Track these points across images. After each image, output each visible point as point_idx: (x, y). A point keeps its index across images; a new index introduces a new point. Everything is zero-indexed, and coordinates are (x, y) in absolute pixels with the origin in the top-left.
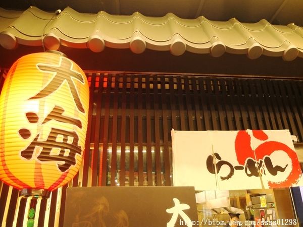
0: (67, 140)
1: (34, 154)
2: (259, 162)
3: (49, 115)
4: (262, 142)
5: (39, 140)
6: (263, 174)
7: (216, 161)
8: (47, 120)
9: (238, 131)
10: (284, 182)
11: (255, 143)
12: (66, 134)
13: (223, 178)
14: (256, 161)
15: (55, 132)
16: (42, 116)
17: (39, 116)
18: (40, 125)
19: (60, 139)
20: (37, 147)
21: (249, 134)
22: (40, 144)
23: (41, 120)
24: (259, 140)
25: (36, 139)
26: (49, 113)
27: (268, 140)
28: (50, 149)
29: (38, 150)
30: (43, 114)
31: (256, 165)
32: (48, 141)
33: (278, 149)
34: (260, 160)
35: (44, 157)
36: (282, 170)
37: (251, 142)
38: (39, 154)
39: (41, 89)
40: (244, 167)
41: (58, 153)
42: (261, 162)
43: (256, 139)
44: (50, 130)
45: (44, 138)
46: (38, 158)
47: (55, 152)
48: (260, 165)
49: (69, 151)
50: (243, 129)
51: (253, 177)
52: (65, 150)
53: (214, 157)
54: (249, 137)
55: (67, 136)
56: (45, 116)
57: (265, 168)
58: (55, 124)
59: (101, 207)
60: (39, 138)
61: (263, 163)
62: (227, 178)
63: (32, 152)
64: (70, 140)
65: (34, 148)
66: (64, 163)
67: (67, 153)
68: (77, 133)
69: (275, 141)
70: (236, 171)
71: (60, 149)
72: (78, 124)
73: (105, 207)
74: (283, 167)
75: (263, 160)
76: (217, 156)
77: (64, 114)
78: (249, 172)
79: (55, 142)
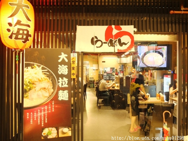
0: (24, 32)
1: (13, 37)
2: (115, 41)
3: (16, 24)
4: (119, 31)
5: (14, 33)
6: (116, 46)
7: (95, 40)
8: (15, 25)
9: (108, 26)
10: (125, 50)
11: (115, 32)
12: (23, 30)
13: (97, 47)
14: (114, 40)
15: (19, 30)
16: (14, 24)
17: (12, 24)
18: (13, 27)
19: (21, 32)
20: (13, 35)
21: (113, 27)
22: (14, 34)
23: (13, 25)
24: (117, 31)
25: (13, 32)
26: (16, 23)
27: (121, 31)
28: (18, 36)
29: (14, 36)
30: (14, 23)
31: (113, 42)
32: (17, 33)
33: (125, 35)
34: (116, 39)
35: (16, 38)
36: (125, 44)
37: (113, 31)
38: (14, 37)
39: (12, 13)
40: (108, 42)
41: (21, 37)
42: (116, 40)
43: (116, 30)
44: (17, 29)
45: (15, 32)
46: (15, 38)
47: (20, 36)
48: (115, 42)
49: (25, 36)
50: (111, 25)
51: (111, 47)
52: (24, 36)
53: (94, 38)
54: (112, 29)
55: (24, 31)
56: (15, 24)
57: (118, 43)
58: (18, 27)
59: (36, 55)
60: (14, 32)
61: (117, 41)
62: (100, 47)
63: (12, 37)
64: (25, 32)
65: (12, 35)
66: (24, 40)
67: (25, 37)
68: (28, 30)
69: (125, 31)
70: (104, 44)
71: (22, 36)
72: (29, 26)
73: (38, 55)
74: (126, 43)
75: (117, 40)
76: (96, 37)
77: (22, 23)
78: (110, 45)
79: (19, 33)
